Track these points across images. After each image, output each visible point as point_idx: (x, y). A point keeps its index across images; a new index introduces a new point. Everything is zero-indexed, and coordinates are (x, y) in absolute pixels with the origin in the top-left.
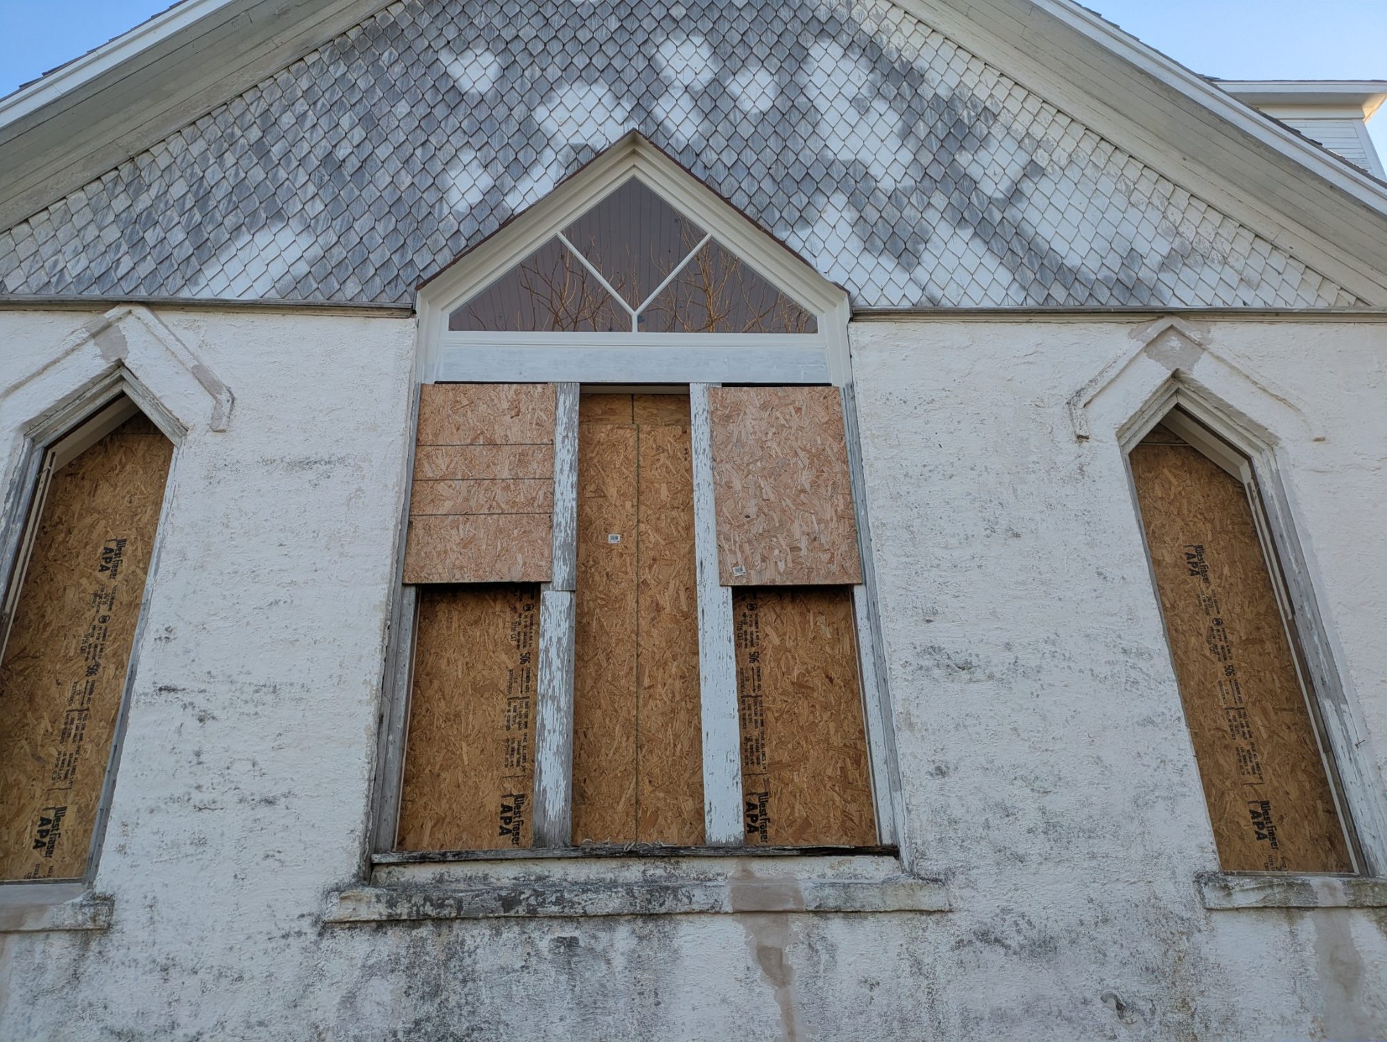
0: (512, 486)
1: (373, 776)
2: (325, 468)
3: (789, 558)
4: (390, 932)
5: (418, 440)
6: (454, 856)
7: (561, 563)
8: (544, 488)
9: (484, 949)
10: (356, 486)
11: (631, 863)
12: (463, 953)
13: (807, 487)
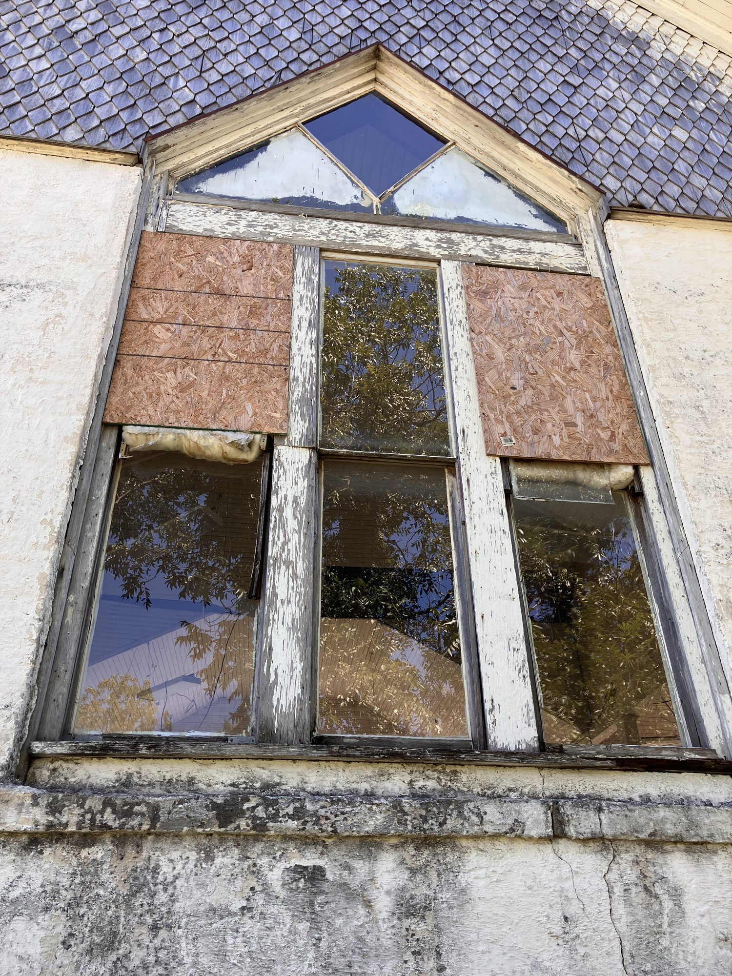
0: (242, 336)
1: (43, 639)
2: (20, 291)
3: (565, 432)
4: (47, 851)
5: (133, 281)
6: (149, 748)
7: (299, 418)
8: (279, 341)
9: (187, 880)
10: (56, 312)
11: (392, 771)
12: (156, 885)
13: (577, 365)
